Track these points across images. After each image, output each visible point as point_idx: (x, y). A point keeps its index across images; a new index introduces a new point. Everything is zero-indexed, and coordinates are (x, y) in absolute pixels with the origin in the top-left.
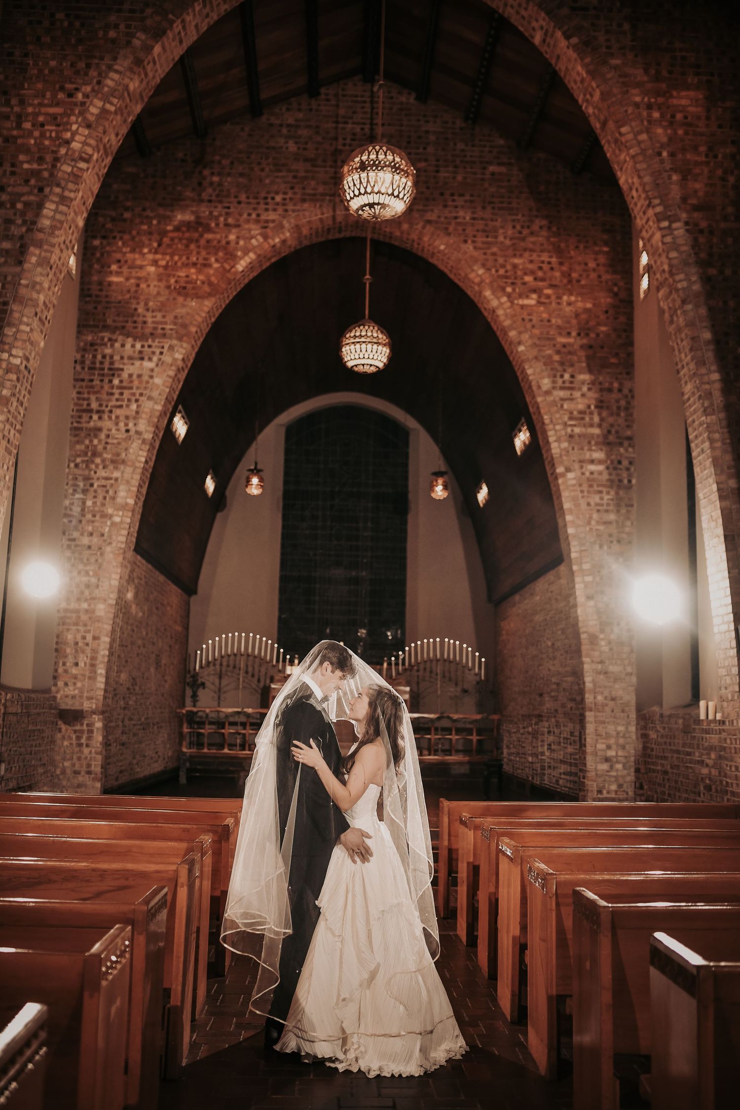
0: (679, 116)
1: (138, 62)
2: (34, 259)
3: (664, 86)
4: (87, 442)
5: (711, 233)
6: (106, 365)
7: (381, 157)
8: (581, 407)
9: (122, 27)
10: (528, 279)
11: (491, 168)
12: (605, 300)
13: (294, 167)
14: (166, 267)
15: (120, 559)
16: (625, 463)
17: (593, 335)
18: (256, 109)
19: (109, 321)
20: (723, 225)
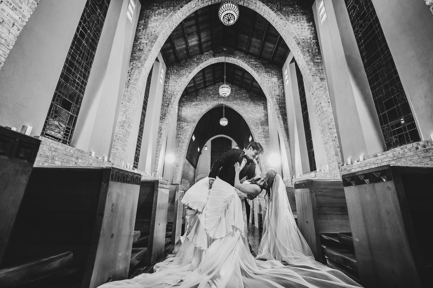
0: (273, 82)
1: (187, 77)
2: (170, 107)
3: (270, 78)
4: (178, 139)
5: (280, 99)
6: (182, 127)
7: (225, 86)
8: (260, 132)
9: (185, 72)
10: (250, 112)
11: (244, 95)
12: (263, 115)
13: (212, 96)
14: (191, 111)
15: (183, 158)
16: (268, 141)
17: (261, 120)
18: (205, 87)
19: (182, 120)
20: (281, 98)
